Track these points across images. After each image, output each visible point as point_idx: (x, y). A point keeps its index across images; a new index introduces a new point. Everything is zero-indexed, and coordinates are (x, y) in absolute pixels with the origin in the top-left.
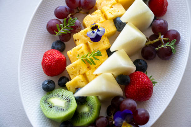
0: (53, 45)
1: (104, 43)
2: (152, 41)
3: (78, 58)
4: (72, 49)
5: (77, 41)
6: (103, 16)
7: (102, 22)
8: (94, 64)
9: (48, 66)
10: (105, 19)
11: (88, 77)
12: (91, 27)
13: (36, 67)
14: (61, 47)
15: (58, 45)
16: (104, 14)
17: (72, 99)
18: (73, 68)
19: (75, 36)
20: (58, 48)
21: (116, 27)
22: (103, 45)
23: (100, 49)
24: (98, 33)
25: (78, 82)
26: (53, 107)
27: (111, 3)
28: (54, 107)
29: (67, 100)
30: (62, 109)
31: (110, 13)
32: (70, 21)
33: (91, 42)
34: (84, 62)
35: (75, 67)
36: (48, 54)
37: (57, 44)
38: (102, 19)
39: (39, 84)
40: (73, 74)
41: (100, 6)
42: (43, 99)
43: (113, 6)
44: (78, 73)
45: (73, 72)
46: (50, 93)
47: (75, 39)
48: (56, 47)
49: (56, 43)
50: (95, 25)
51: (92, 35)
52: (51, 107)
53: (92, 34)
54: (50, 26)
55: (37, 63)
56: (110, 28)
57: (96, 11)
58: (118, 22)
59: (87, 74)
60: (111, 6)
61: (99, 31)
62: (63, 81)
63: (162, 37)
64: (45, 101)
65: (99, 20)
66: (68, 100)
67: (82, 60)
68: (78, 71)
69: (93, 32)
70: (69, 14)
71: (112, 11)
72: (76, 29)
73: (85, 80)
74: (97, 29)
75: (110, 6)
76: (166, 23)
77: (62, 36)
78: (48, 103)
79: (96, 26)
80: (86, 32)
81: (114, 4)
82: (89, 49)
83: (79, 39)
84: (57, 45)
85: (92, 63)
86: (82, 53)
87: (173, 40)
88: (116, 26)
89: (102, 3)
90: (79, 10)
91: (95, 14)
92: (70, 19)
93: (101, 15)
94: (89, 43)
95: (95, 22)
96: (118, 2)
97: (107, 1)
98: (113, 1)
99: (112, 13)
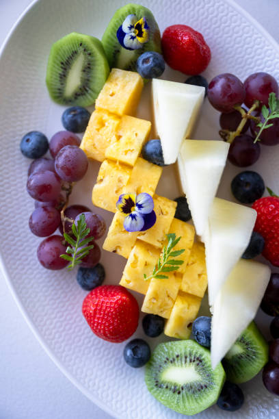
0: (80, 283)
1: (164, 213)
2: (235, 130)
3: (147, 278)
4: (124, 273)
5: (118, 251)
6: (120, 167)
7: (129, 182)
8: (181, 262)
10: (128, 171)
11: (190, 292)
12: (121, 210)
13: (90, 341)
14: (97, 276)
15: (89, 275)
16: (118, 163)
17: (201, 355)
18: (155, 301)
19: (108, 244)
20: (94, 282)
21: (159, 165)
22: (166, 217)
23: (167, 231)
24: (143, 211)
26: (181, 390)
27: (112, 131)
28: (182, 389)
29: (194, 361)
30: (202, 387)
31: (126, 152)
32: (76, 229)
33: (144, 234)
34: (164, 277)
35: (156, 297)
37: (85, 276)
38: (126, 177)
39: (120, 363)
40: (162, 310)
41: (97, 152)
43: (121, 133)
44: (170, 302)
45: (160, 307)
47: (112, 251)
48: (89, 282)
49: (83, 276)
50: (124, 201)
51: (137, 224)
52: (179, 393)
53: (134, 221)
54: (48, 262)
55: (83, 334)
56: (151, 176)
57: (101, 171)
58: (154, 156)
59: (185, 289)
60: (116, 136)
61: (140, 206)
62: (153, 328)
63: (246, 112)
64: (157, 385)
65: (120, 181)
66: (197, 362)
67: (158, 276)
68: (167, 299)
70: (60, 214)
71: (127, 143)
72: (97, 230)
73: (190, 300)
74: (134, 206)
75: (114, 138)
76: (230, 78)
77: (84, 263)
78: (167, 387)
79: (126, 200)
80: (120, 224)
81: (118, 128)
82: (149, 247)
83: (118, 245)
84: (88, 278)
85: (175, 266)
86: (146, 265)
87: (269, 99)
88: (155, 164)
89: (96, 143)
90: (67, 190)
91: (104, 177)
92: (71, 224)
93: (116, 168)
94: (141, 238)
95: (117, 192)
96: (119, 117)
97: (100, 132)
98: (111, 123)
99: (130, 150)
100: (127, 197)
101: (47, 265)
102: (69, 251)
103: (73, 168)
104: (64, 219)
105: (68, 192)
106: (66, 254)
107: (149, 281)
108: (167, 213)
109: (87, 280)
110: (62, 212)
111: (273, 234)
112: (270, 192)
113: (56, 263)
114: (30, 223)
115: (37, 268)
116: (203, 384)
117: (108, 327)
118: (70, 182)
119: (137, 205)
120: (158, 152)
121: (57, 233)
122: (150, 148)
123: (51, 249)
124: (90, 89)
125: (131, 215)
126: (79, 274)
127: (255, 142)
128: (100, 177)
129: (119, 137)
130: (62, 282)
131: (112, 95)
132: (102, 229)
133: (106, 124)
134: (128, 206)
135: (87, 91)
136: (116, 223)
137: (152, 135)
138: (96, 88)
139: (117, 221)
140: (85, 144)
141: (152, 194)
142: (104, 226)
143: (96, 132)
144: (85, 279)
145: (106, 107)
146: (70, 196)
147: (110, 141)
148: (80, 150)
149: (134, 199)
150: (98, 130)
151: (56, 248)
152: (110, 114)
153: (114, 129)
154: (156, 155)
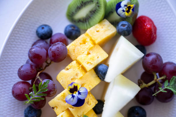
0: (25, 114)
1: (89, 104)
2: (147, 83)
5: (55, 109)
6: (81, 68)
7: (81, 78)
10: (84, 73)
12: (69, 90)
14: (36, 115)
15: (32, 112)
16: (81, 66)
19: (52, 102)
21: (100, 78)
22: (88, 106)
23: (85, 113)
27: (87, 49)
31: (88, 63)
32: (41, 85)
33: (73, 108)
37: (30, 112)
38: (81, 74)
41: (74, 54)
43: (91, 52)
47: (52, 107)
50: (73, 86)
51: (72, 101)
53: (72, 99)
54: (16, 94)
56: (93, 82)
57: (70, 64)
58: (101, 73)
60: (88, 52)
61: (79, 93)
63: (157, 78)
65: (77, 75)
69: (73, 97)
70: (37, 73)
71: (91, 59)
72: (51, 92)
74: (76, 91)
75: (86, 53)
76: (158, 58)
77: (34, 104)
80: (64, 96)
81: (91, 49)
83: (57, 106)
87: (172, 78)
88: (99, 77)
89: (76, 49)
90: (48, 64)
91: (70, 69)
92: (40, 81)
93: (78, 68)
94: (71, 109)
95: (72, 79)
96: (94, 44)
97: (81, 45)
98: (89, 44)
99: (90, 63)
100: (76, 85)
101: (15, 95)
102: (31, 94)
103: (58, 55)
104: (38, 77)
105: (47, 65)
108: (90, 104)
109: (30, 114)
110: (39, 73)
113: (20, 96)
114: (20, 69)
115: (8, 93)
118: (52, 61)
119: (79, 91)
120: (103, 72)
121: (30, 82)
122: (101, 68)
123: (22, 88)
124: (88, 21)
125: (72, 95)
126: (27, 108)
127: (153, 95)
128: (68, 67)
129: (89, 54)
130: (16, 108)
131: (97, 31)
132: (54, 93)
133: (86, 44)
134: (74, 90)
135: (86, 22)
136: (63, 95)
137: (105, 62)
138: (92, 23)
139: (64, 94)
140: (70, 47)
141: (89, 90)
142: (56, 92)
143: (79, 44)
144: (29, 113)
145: (91, 35)
146: (47, 67)
147: (83, 53)
148: (66, 49)
149: (78, 88)
150: (81, 44)
151: (25, 89)
152: (91, 40)
153: (89, 49)
154: (102, 73)
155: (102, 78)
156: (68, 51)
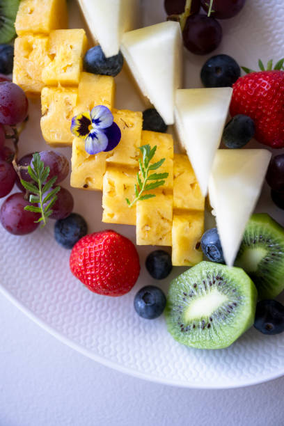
0: (60, 242)
1: (130, 125)
2: (183, 11)
3: (131, 205)
4: (103, 206)
5: (90, 184)
6: (63, 89)
7: (79, 102)
8: (165, 175)
9: (109, 282)
10: (74, 90)
11: (186, 207)
12: (78, 134)
13: (92, 307)
14: (77, 227)
15: (67, 229)
16: (59, 85)
17: (220, 272)
18: (149, 228)
19: (75, 181)
20: (75, 235)
22: (132, 129)
23: (139, 144)
24: (102, 125)
25: (186, 235)
26: (210, 322)
27: (43, 52)
28: (211, 320)
29: (214, 282)
30: (231, 307)
31: (65, 69)
32: (34, 173)
33: (112, 155)
34: (150, 196)
35: (148, 223)
36: (80, 267)
37: (63, 232)
38: (72, 96)
39: (134, 321)
40: (160, 237)
41: (33, 82)
42: (173, 332)
43: (53, 51)
44: (166, 225)
45: (157, 234)
46: (170, 310)
47: (82, 187)
48: (70, 237)
49: (61, 232)
50: (77, 123)
51: (99, 144)
52: (209, 326)
53: (96, 141)
54: (15, 225)
55: (81, 300)
56: (102, 89)
57: (43, 99)
58: (99, 65)
59: (179, 204)
60: (49, 55)
61: (97, 122)
62: (159, 265)
64: (182, 330)
65: (68, 103)
66: (217, 282)
67: (142, 198)
68: (162, 221)
69: (93, 136)
70: (12, 165)
71: (63, 60)
72: (59, 168)
73: (190, 217)
74: (90, 124)
75: (47, 59)
77: (56, 212)
78: (194, 327)
79: (81, 121)
80: (81, 151)
81: (48, 47)
82: (123, 168)
83: (88, 177)
84: (67, 233)
85: (159, 180)
86: (125, 188)
89: (29, 73)
90: (13, 137)
91: (48, 106)
92: (27, 171)
93: (59, 91)
94: (110, 160)
95: (68, 117)
96: (46, 35)
97: (30, 58)
98: (39, 43)
99: (68, 66)
100: (80, 117)
101: (15, 229)
103: (10, 105)
104: (18, 168)
105: (14, 140)
106: (30, 204)
107: (134, 206)
108: (133, 125)
109: (68, 235)
110: (14, 162)
111: (261, 110)
112: (247, 70)
113: (25, 224)
116: (231, 303)
117: (104, 275)
118: (13, 124)
119: (93, 121)
120: (101, 58)
121: (16, 190)
122: (91, 58)
123: (13, 208)
124: (5, 16)
125: (90, 135)
126: (55, 232)
127: (209, 15)
128: (44, 108)
129: (53, 56)
130: (41, 250)
131: (31, 12)
132: (64, 165)
133: (34, 46)
134: (84, 126)
135: (3, 21)
136: (78, 152)
137: (90, 43)
138: (12, 13)
139: (77, 148)
140: (17, 78)
141: (109, 107)
142: (66, 161)
143: (26, 59)
144: (64, 235)
145: (27, 28)
146: (19, 144)
147: (44, 64)
148: (14, 85)
149: (88, 117)
150: (27, 57)
151: (19, 205)
152: (35, 34)
153: (45, 49)
154: (100, 62)
155: (108, 71)
156: (22, 87)
